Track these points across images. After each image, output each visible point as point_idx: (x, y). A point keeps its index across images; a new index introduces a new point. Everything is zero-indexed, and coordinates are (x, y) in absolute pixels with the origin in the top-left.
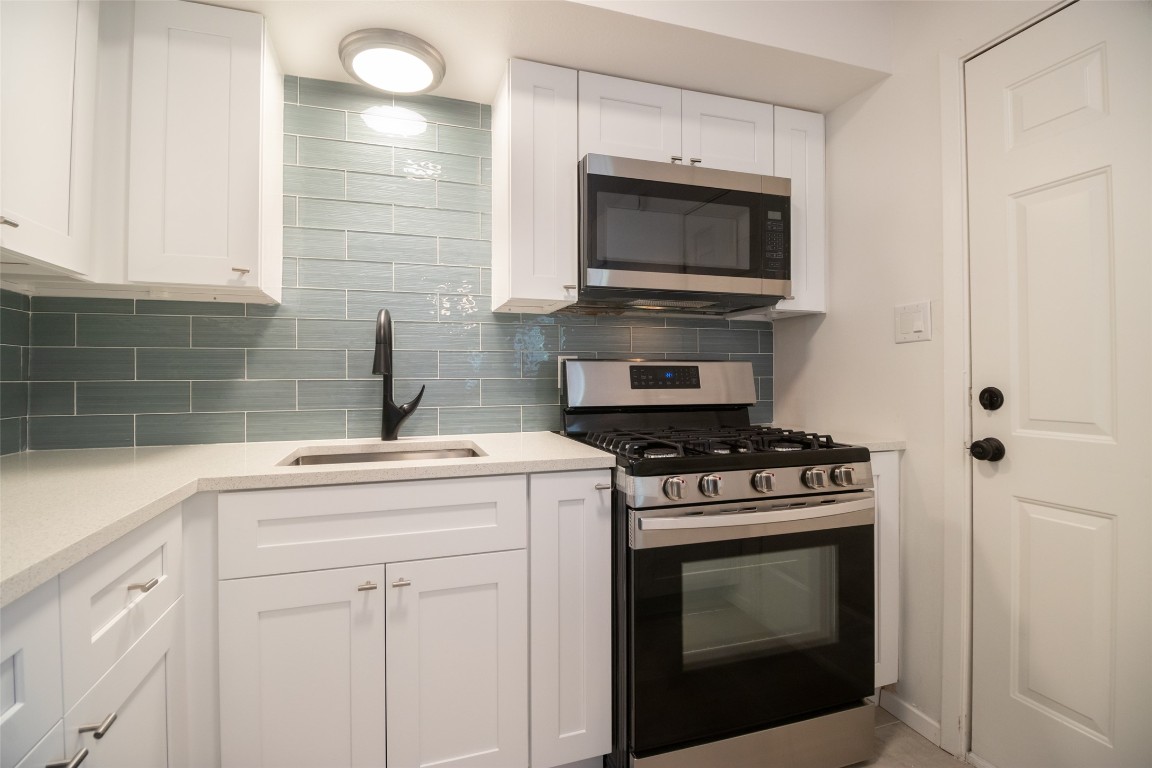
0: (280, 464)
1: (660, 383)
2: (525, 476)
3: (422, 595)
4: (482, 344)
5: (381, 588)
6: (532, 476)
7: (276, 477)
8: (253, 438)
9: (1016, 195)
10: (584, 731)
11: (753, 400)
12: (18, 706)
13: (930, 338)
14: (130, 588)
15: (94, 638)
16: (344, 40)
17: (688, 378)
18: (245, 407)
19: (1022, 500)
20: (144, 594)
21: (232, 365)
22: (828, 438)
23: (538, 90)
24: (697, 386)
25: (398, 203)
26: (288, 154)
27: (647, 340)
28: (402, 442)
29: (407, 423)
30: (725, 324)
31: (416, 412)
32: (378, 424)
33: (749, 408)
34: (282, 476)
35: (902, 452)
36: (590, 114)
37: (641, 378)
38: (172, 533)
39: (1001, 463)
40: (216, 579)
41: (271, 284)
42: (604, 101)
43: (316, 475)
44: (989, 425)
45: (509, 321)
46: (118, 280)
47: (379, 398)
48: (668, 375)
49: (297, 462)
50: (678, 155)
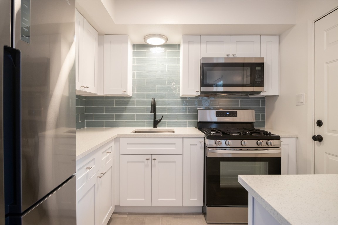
0: (131, 132)
1: (225, 115)
2: (182, 138)
3: (159, 162)
4: (177, 104)
5: (150, 159)
6: (184, 138)
7: (130, 135)
8: (127, 126)
9: (327, 63)
10: (196, 200)
11: (255, 121)
12: (95, 166)
13: (304, 104)
14: (107, 153)
15: (103, 159)
16: (145, 37)
17: (234, 114)
18: (125, 120)
19: (327, 153)
20: (109, 154)
21: (123, 110)
22: (270, 132)
23: (189, 42)
24: (236, 116)
25: (157, 71)
26: (134, 62)
27: (223, 103)
28: (158, 129)
29: (159, 124)
30: (249, 98)
31: (161, 122)
32: (152, 124)
33: (254, 123)
34: (132, 135)
35: (297, 138)
36: (203, 46)
37: (219, 114)
38: (113, 144)
39: (322, 142)
40: (120, 154)
41: (130, 93)
42: (207, 42)
43: (138, 135)
44: (319, 131)
45: (184, 99)
46: (102, 94)
47: (153, 118)
48: (227, 113)
49: (135, 132)
50: (229, 54)
